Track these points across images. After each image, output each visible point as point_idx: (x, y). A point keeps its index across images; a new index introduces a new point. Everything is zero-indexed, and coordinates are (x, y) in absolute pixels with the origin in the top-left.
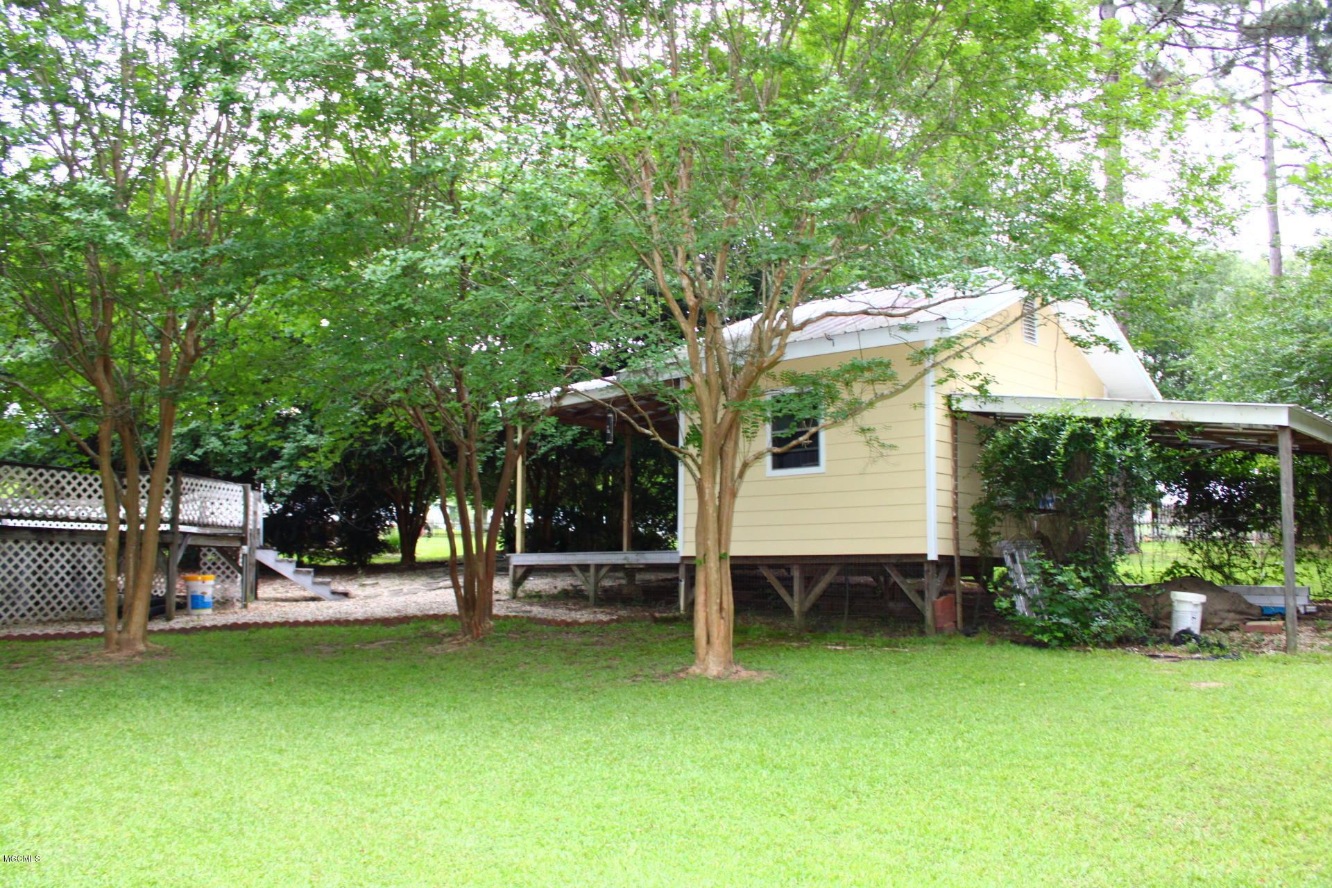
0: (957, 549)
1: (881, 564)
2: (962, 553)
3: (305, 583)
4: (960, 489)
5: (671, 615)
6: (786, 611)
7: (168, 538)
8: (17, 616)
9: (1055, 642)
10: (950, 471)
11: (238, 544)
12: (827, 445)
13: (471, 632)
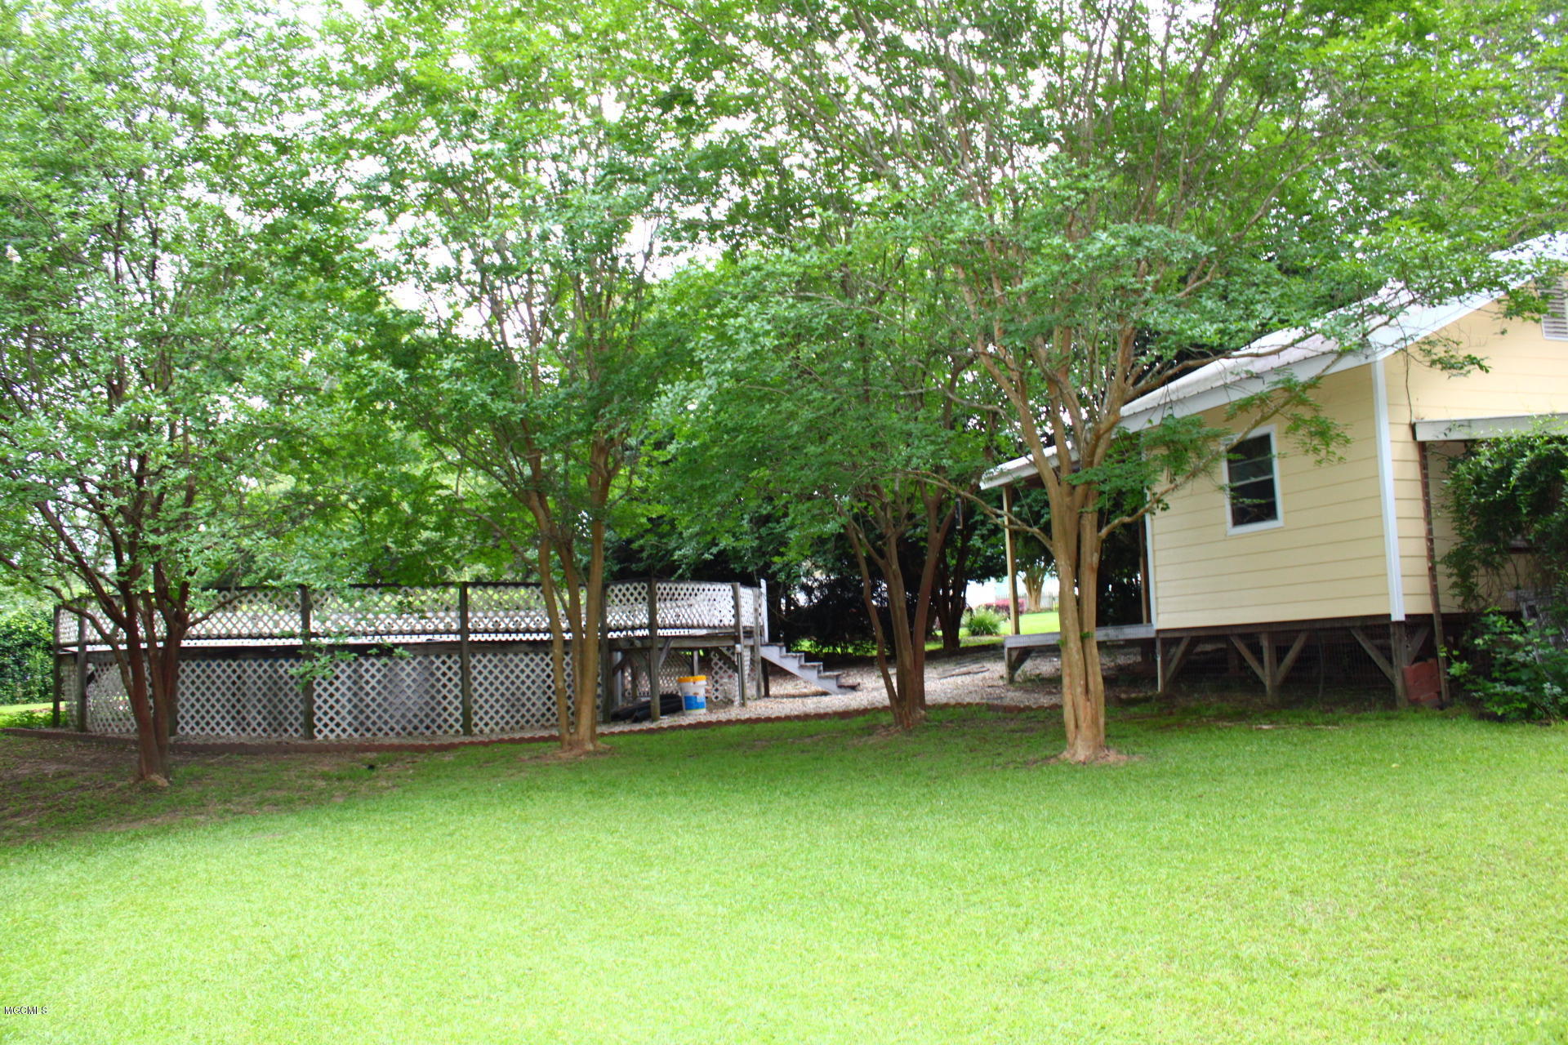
0: (1436, 604)
1: (1346, 629)
2: (1444, 610)
3: (810, 679)
4: (1435, 533)
5: (1141, 695)
6: (1257, 685)
7: (648, 643)
8: (523, 722)
9: (1513, 715)
10: (1422, 514)
11: (731, 643)
12: (1284, 494)
13: (901, 722)
